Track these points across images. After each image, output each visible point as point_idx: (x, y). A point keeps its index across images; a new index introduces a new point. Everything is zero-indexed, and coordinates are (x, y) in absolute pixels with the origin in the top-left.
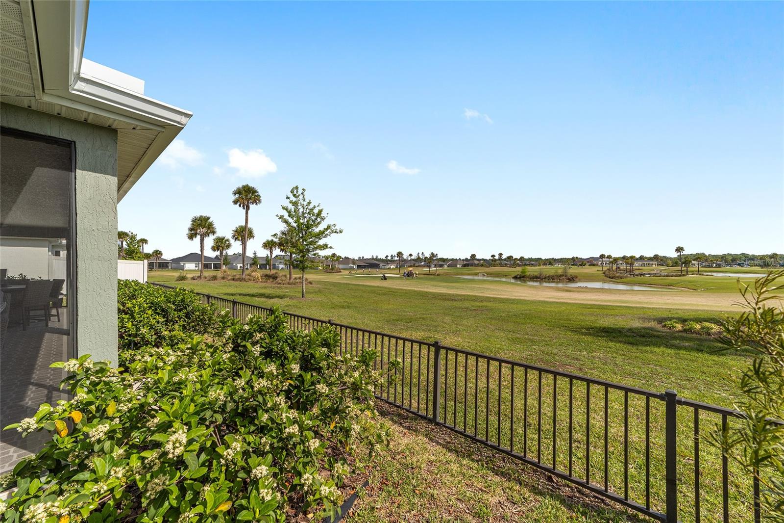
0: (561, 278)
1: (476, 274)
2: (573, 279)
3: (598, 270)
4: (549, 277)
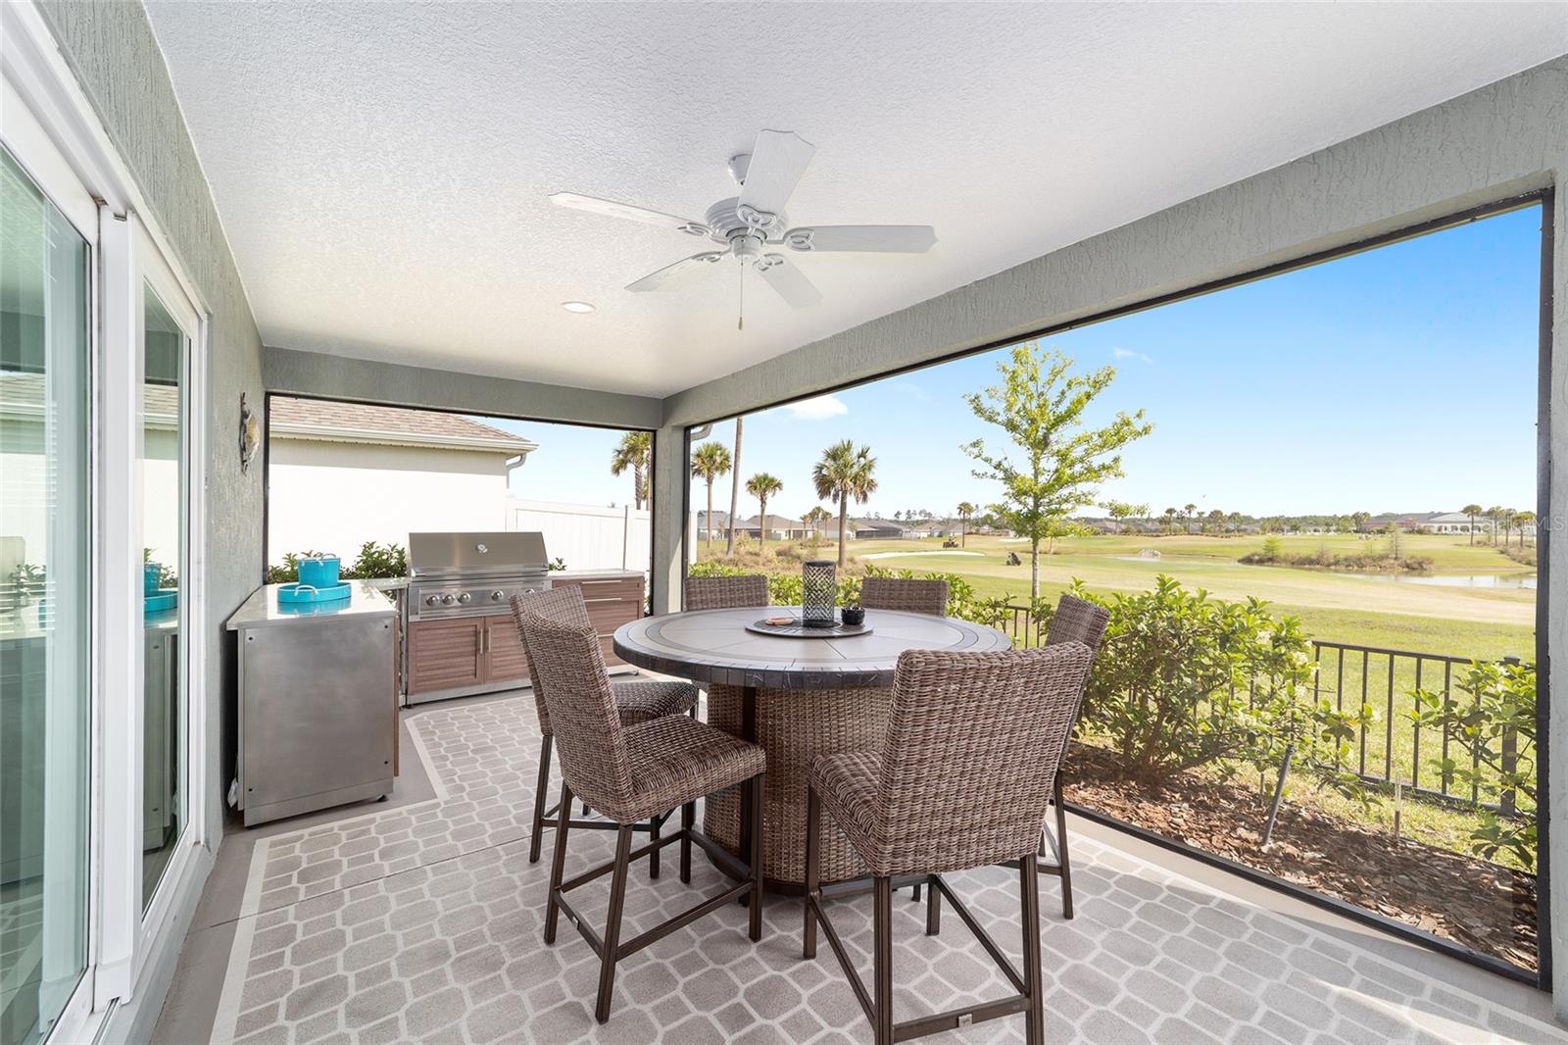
0: (1385, 563)
1: (1135, 552)
2: (1422, 567)
3: (1456, 545)
4: (1346, 560)
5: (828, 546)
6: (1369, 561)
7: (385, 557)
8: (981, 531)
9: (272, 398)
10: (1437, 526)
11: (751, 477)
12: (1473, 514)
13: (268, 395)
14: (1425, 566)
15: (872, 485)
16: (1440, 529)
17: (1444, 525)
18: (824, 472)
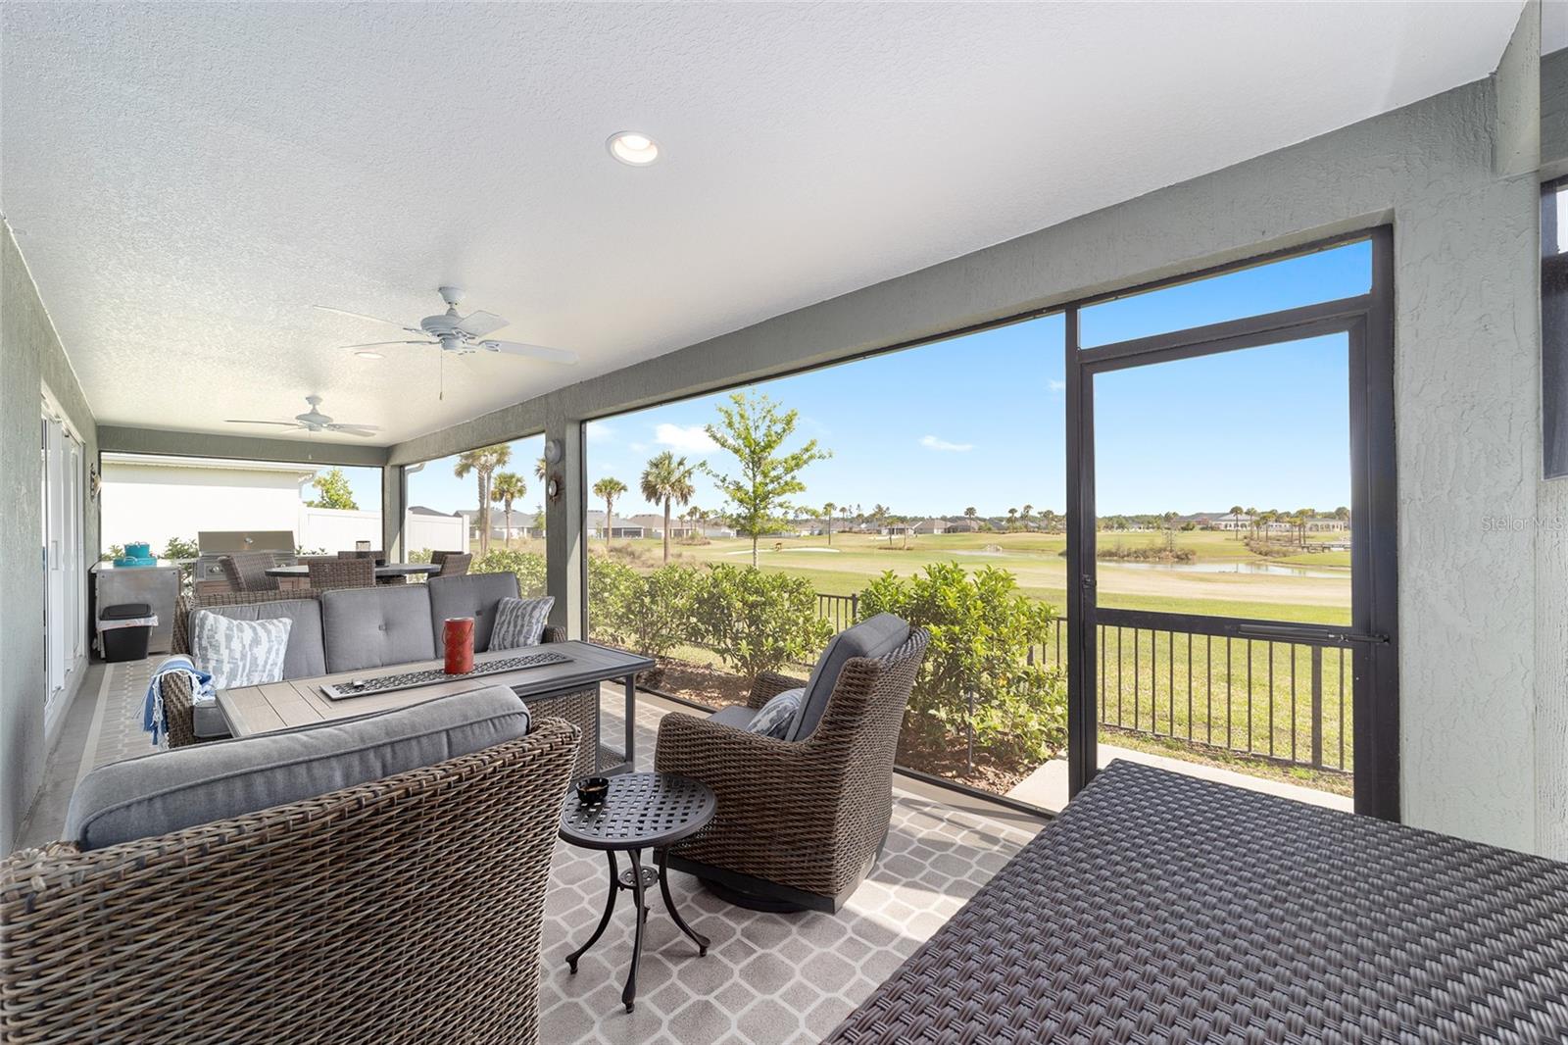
0: (1163, 554)
1: (981, 547)
2: (1188, 558)
3: (1227, 539)
4: (1135, 552)
5: (705, 544)
6: (1151, 553)
7: (186, 547)
8: (854, 530)
9: (102, 454)
10: (1224, 523)
11: (598, 481)
12: (1237, 513)
13: (100, 452)
14: (1190, 557)
15: (690, 490)
16: (1226, 526)
17: (1229, 523)
18: (650, 478)
